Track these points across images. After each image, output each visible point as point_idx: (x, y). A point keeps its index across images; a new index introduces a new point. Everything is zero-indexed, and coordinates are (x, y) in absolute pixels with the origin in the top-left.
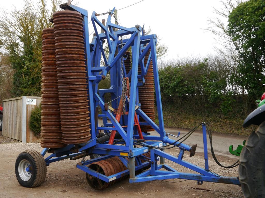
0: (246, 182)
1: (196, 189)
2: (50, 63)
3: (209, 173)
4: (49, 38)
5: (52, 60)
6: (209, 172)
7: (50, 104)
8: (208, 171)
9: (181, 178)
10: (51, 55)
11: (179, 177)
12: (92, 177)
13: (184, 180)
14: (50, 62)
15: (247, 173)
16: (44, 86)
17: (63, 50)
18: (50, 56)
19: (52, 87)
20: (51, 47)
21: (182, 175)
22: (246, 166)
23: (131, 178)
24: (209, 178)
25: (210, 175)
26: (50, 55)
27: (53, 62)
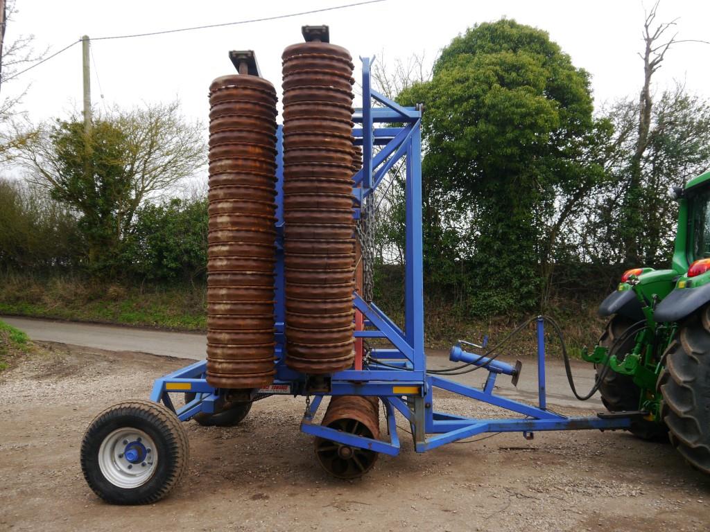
0: (692, 415)
1: (510, 449)
2: (251, 167)
3: (547, 414)
4: (246, 103)
5: (255, 160)
6: (547, 412)
7: (251, 272)
8: (544, 409)
9: (491, 430)
10: (252, 146)
11: (487, 430)
12: (351, 450)
13: (494, 433)
14: (250, 163)
15: (695, 400)
16: (229, 225)
17: (326, 140)
18: (250, 149)
19: (256, 229)
20: (251, 125)
21: (493, 424)
22: (692, 386)
23: (420, 440)
24: (548, 423)
25: (549, 416)
26: (250, 145)
27: (258, 164)
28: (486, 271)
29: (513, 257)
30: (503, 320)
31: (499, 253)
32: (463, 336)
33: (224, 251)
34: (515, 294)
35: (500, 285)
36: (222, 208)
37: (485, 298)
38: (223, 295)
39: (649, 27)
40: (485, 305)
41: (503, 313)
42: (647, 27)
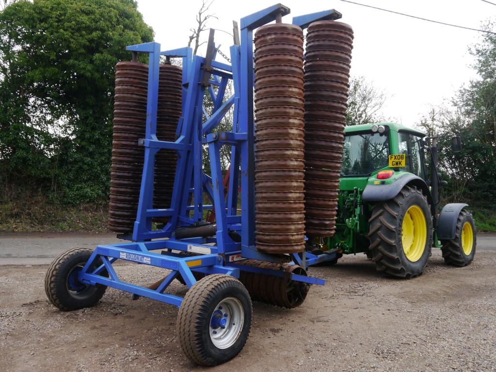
28: (80, 168)
29: (103, 158)
30: (91, 207)
31: (91, 155)
32: (63, 220)
33: (295, 155)
34: (101, 186)
35: (89, 179)
36: (294, 123)
37: (78, 190)
38: (295, 186)
39: (201, 15)
40: (78, 195)
41: (92, 201)
42: (200, 14)
